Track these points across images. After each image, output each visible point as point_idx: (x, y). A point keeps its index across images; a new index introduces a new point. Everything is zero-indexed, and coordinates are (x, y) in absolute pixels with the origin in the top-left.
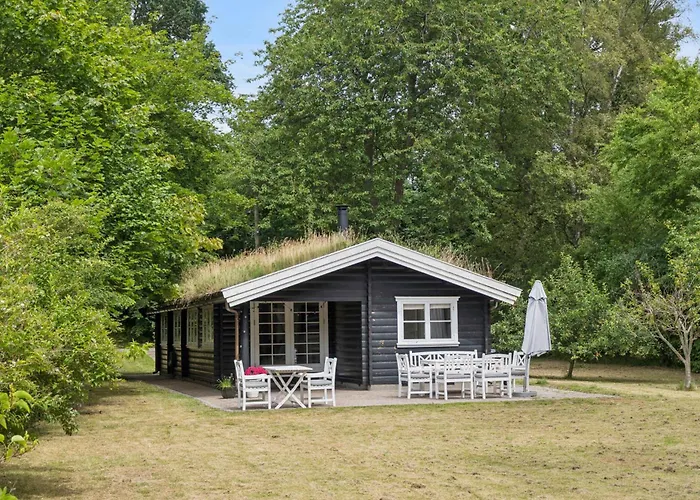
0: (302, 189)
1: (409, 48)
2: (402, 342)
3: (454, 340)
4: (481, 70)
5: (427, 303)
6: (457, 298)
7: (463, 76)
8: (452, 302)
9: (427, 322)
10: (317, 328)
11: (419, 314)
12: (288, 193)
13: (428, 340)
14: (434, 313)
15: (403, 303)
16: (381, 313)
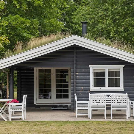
3: (122, 88)
5: (106, 68)
6: (123, 66)
8: (120, 68)
9: (107, 78)
11: (103, 74)
13: (107, 88)
14: (111, 74)
15: (93, 68)
16: (82, 73)
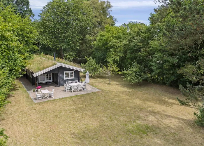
0: (47, 40)
1: (65, 17)
2: (65, 79)
3: (74, 78)
4: (78, 22)
5: (69, 72)
7: (74, 23)
8: (73, 71)
9: (69, 75)
10: (50, 77)
12: (45, 41)
13: (69, 78)
15: (65, 72)
16: (61, 74)
